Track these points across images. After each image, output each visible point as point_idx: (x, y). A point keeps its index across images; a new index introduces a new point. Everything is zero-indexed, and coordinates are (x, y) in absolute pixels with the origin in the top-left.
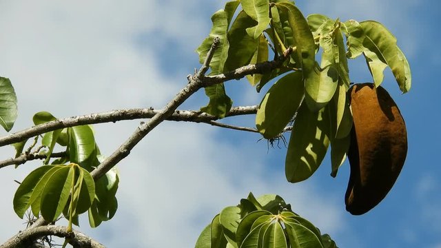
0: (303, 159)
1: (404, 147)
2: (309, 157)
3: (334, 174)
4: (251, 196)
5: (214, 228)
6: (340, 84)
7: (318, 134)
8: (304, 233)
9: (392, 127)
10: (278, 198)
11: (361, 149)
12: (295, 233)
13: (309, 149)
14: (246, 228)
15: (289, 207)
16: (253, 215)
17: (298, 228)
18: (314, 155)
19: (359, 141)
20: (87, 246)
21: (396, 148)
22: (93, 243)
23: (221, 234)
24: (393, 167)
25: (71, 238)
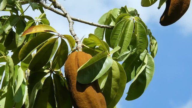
3: (159, 8)
4: (126, 7)
5: (109, 15)
8: (141, 27)
10: (135, 10)
11: (172, 2)
12: (138, 26)
14: (120, 18)
15: (138, 15)
16: (124, 14)
17: (140, 24)
20: (59, 8)
21: (185, 5)
22: (62, 7)
23: (110, 18)
24: (181, 12)
25: (54, 3)
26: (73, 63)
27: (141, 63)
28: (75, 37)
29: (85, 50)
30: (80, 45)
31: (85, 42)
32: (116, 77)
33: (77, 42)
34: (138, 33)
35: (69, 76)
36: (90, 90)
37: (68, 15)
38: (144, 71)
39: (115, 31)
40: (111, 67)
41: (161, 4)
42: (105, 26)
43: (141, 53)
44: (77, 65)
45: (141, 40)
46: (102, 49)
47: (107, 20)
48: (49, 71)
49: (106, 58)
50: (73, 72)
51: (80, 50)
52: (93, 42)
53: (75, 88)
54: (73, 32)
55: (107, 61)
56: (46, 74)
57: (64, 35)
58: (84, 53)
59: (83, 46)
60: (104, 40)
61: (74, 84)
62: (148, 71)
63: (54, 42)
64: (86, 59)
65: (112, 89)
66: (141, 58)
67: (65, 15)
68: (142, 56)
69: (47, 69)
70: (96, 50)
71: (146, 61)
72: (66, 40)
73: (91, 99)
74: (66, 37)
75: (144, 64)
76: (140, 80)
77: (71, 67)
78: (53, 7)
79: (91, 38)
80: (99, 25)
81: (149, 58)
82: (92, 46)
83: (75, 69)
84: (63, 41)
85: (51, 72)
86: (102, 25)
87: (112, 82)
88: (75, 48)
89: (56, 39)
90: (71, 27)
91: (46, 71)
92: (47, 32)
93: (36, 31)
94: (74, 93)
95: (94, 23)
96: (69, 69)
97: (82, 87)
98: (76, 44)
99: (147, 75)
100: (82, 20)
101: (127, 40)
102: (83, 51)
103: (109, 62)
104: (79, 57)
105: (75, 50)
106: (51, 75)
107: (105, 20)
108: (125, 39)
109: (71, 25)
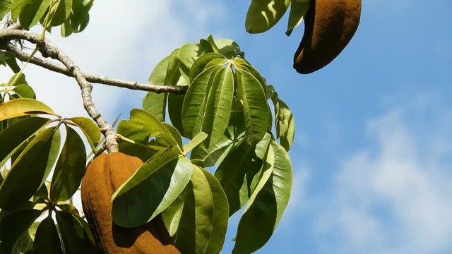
0: (264, 13)
1: (357, 21)
2: (269, 13)
3: (289, 33)
4: (210, 38)
5: (172, 61)
8: (251, 81)
10: (235, 44)
11: (318, 15)
12: (243, 79)
13: (270, 6)
14: (200, 66)
15: (242, 55)
16: (209, 56)
17: (247, 75)
18: (274, 12)
19: (317, 8)
20: (55, 56)
21: (349, 21)
22: (60, 54)
23: (177, 67)
24: (343, 38)
25: (41, 46)
26: (101, 183)
27: (261, 164)
28: (99, 120)
29: (124, 148)
30: (112, 137)
31: (123, 130)
32: (205, 205)
33: (104, 132)
34: (245, 96)
35: (95, 212)
36: (146, 240)
37: (76, 72)
38: (269, 183)
39: (190, 98)
40: (190, 183)
41: (292, 23)
42: (165, 87)
43: (257, 141)
44: (110, 186)
45: (254, 112)
46: (164, 142)
47: (169, 73)
48: (44, 205)
49: (175, 161)
50: (101, 203)
51: (114, 149)
52: (141, 127)
53: (111, 239)
54: (93, 110)
55: (178, 168)
56: (39, 213)
57: (72, 119)
58: (123, 155)
59: (119, 141)
60: (168, 121)
61: (108, 230)
62: (277, 183)
63: (51, 136)
64: (130, 170)
65: (197, 233)
66: (259, 152)
67: (70, 72)
68: (260, 149)
69: (41, 201)
70: (152, 147)
71: (271, 159)
72: (78, 130)
74: (77, 121)
75: (267, 166)
76: (262, 207)
77: (95, 191)
78: (39, 55)
79: (136, 119)
80: (152, 86)
81: (278, 152)
82: (141, 137)
83: (106, 195)
84: (71, 133)
85: (51, 207)
86: (159, 87)
87: (197, 217)
88: (100, 147)
89: (54, 129)
90: (87, 98)
91: (38, 207)
92: (32, 116)
93: (5, 115)
94: (110, 251)
95: (141, 84)
96: (92, 195)
97: (126, 236)
98: (102, 135)
99: (277, 193)
100: (111, 79)
101: (222, 115)
102: (120, 151)
103: (185, 170)
104: (114, 167)
105: (101, 152)
106: (50, 214)
107: (164, 74)
108: (218, 113)
109: (86, 93)
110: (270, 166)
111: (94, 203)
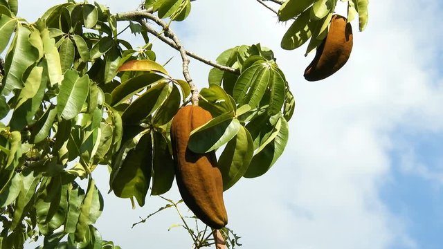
0: (292, 38)
1: (347, 58)
2: (296, 38)
3: (306, 55)
4: (259, 44)
5: (233, 52)
6: (331, 12)
7: (306, 28)
8: (279, 79)
9: (346, 45)
10: (271, 51)
11: (325, 50)
12: (275, 76)
13: (297, 34)
14: (250, 63)
15: (275, 60)
16: (256, 57)
17: (277, 75)
18: (299, 38)
19: (326, 43)
20: (171, 37)
22: (175, 37)
23: (236, 56)
24: (336, 66)
25: (166, 31)
26: (186, 122)
27: (271, 128)
28: (191, 83)
29: (201, 103)
30: (196, 96)
31: (203, 93)
32: (242, 149)
33: (192, 91)
34: (273, 87)
35: (178, 138)
36: (203, 162)
37: (182, 49)
38: (273, 141)
39: (241, 79)
40: (236, 136)
41: (309, 50)
42: (226, 68)
43: (273, 114)
44: (190, 125)
45: (276, 97)
46: (224, 105)
47: (230, 59)
48: (148, 125)
49: (231, 120)
50: (183, 134)
51: (196, 104)
52: (213, 94)
53: (184, 156)
54: (188, 76)
55: (231, 125)
56: (143, 129)
57: (177, 81)
58: (201, 108)
59: (200, 99)
61: (183, 151)
62: (278, 141)
63: (163, 86)
64: (205, 120)
65: (232, 164)
67: (178, 48)
68: (273, 119)
69: (146, 122)
70: (219, 107)
71: (278, 127)
72: (179, 87)
73: (204, 176)
74: (179, 82)
75: (275, 130)
76: (266, 153)
77: (181, 126)
78: (163, 35)
79: (213, 89)
80: (218, 65)
81: (283, 123)
82: (212, 99)
83: (187, 131)
84: (175, 88)
85: (151, 127)
86: (222, 67)
87: (235, 155)
88: (187, 99)
89: (165, 84)
90: (185, 68)
91: (143, 124)
92: (157, 73)
93: (138, 67)
94: (182, 164)
95: (212, 62)
96: (178, 128)
97: (193, 157)
98: (191, 93)
99: (276, 146)
100: (195, 55)
101: (258, 94)
102: (200, 105)
103: (235, 128)
104: (195, 115)
105: (188, 102)
106: (150, 131)
107: (227, 59)
108: (256, 93)
109: (186, 65)
110: (276, 130)
111: (179, 133)
